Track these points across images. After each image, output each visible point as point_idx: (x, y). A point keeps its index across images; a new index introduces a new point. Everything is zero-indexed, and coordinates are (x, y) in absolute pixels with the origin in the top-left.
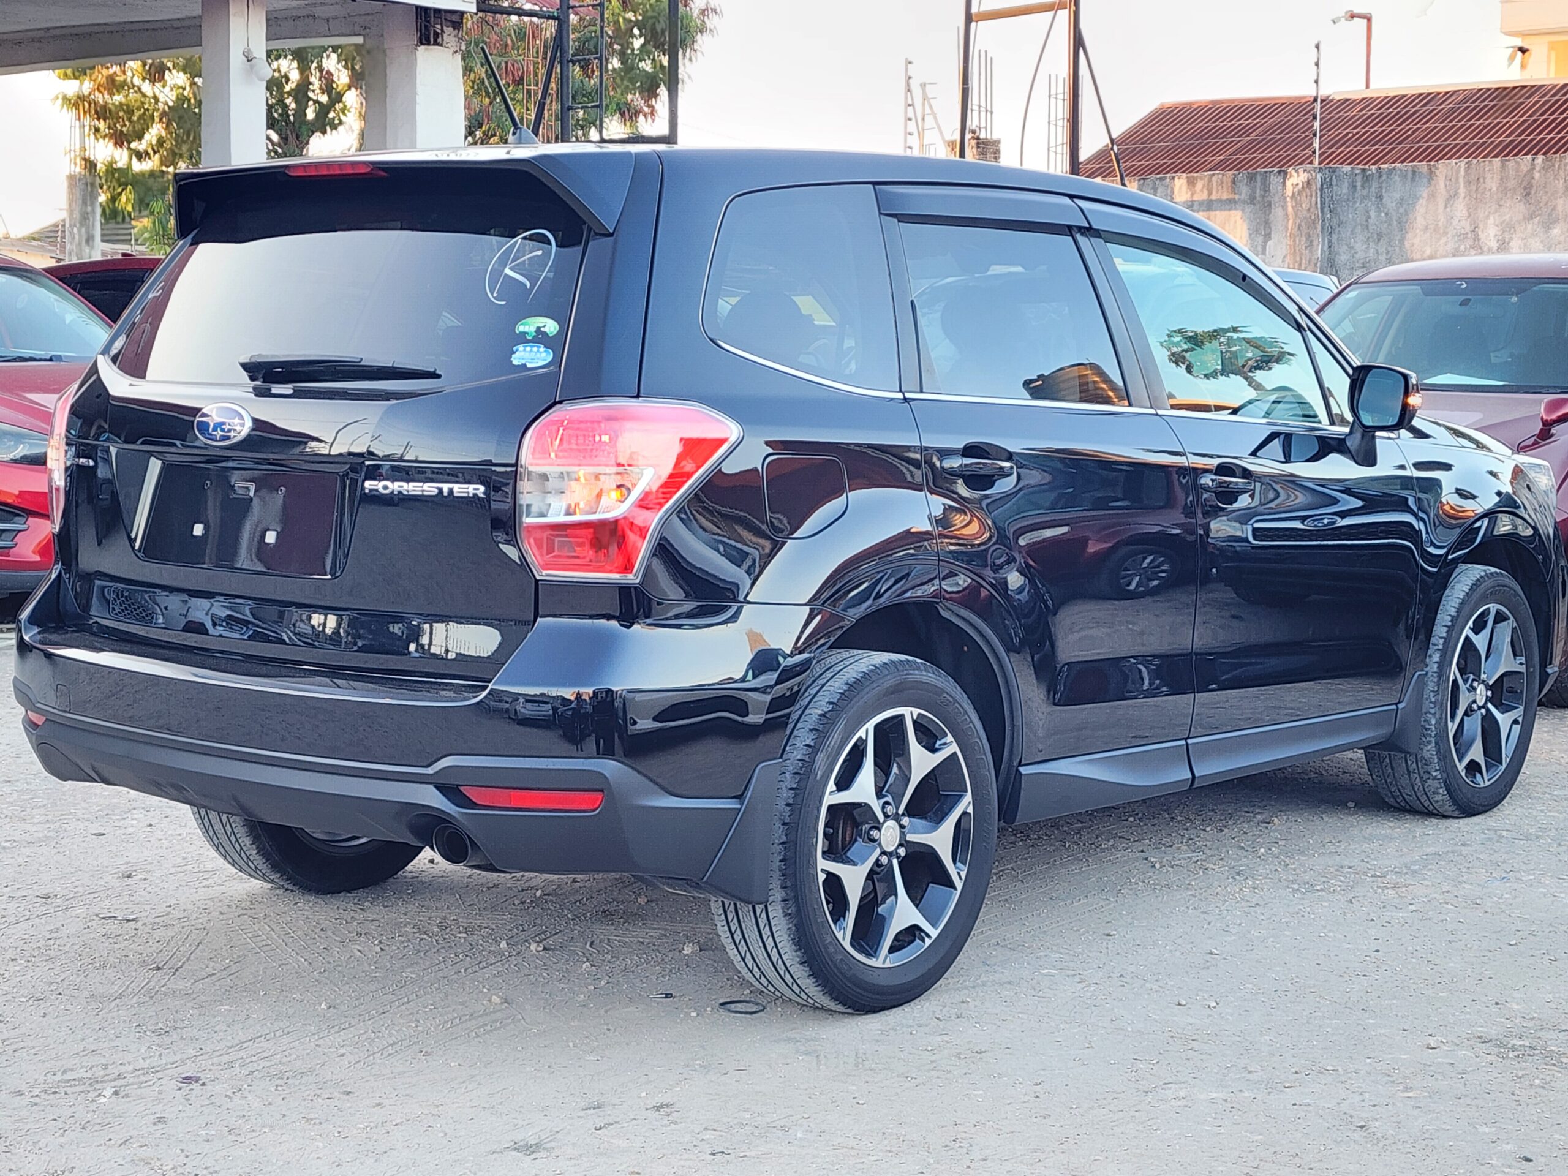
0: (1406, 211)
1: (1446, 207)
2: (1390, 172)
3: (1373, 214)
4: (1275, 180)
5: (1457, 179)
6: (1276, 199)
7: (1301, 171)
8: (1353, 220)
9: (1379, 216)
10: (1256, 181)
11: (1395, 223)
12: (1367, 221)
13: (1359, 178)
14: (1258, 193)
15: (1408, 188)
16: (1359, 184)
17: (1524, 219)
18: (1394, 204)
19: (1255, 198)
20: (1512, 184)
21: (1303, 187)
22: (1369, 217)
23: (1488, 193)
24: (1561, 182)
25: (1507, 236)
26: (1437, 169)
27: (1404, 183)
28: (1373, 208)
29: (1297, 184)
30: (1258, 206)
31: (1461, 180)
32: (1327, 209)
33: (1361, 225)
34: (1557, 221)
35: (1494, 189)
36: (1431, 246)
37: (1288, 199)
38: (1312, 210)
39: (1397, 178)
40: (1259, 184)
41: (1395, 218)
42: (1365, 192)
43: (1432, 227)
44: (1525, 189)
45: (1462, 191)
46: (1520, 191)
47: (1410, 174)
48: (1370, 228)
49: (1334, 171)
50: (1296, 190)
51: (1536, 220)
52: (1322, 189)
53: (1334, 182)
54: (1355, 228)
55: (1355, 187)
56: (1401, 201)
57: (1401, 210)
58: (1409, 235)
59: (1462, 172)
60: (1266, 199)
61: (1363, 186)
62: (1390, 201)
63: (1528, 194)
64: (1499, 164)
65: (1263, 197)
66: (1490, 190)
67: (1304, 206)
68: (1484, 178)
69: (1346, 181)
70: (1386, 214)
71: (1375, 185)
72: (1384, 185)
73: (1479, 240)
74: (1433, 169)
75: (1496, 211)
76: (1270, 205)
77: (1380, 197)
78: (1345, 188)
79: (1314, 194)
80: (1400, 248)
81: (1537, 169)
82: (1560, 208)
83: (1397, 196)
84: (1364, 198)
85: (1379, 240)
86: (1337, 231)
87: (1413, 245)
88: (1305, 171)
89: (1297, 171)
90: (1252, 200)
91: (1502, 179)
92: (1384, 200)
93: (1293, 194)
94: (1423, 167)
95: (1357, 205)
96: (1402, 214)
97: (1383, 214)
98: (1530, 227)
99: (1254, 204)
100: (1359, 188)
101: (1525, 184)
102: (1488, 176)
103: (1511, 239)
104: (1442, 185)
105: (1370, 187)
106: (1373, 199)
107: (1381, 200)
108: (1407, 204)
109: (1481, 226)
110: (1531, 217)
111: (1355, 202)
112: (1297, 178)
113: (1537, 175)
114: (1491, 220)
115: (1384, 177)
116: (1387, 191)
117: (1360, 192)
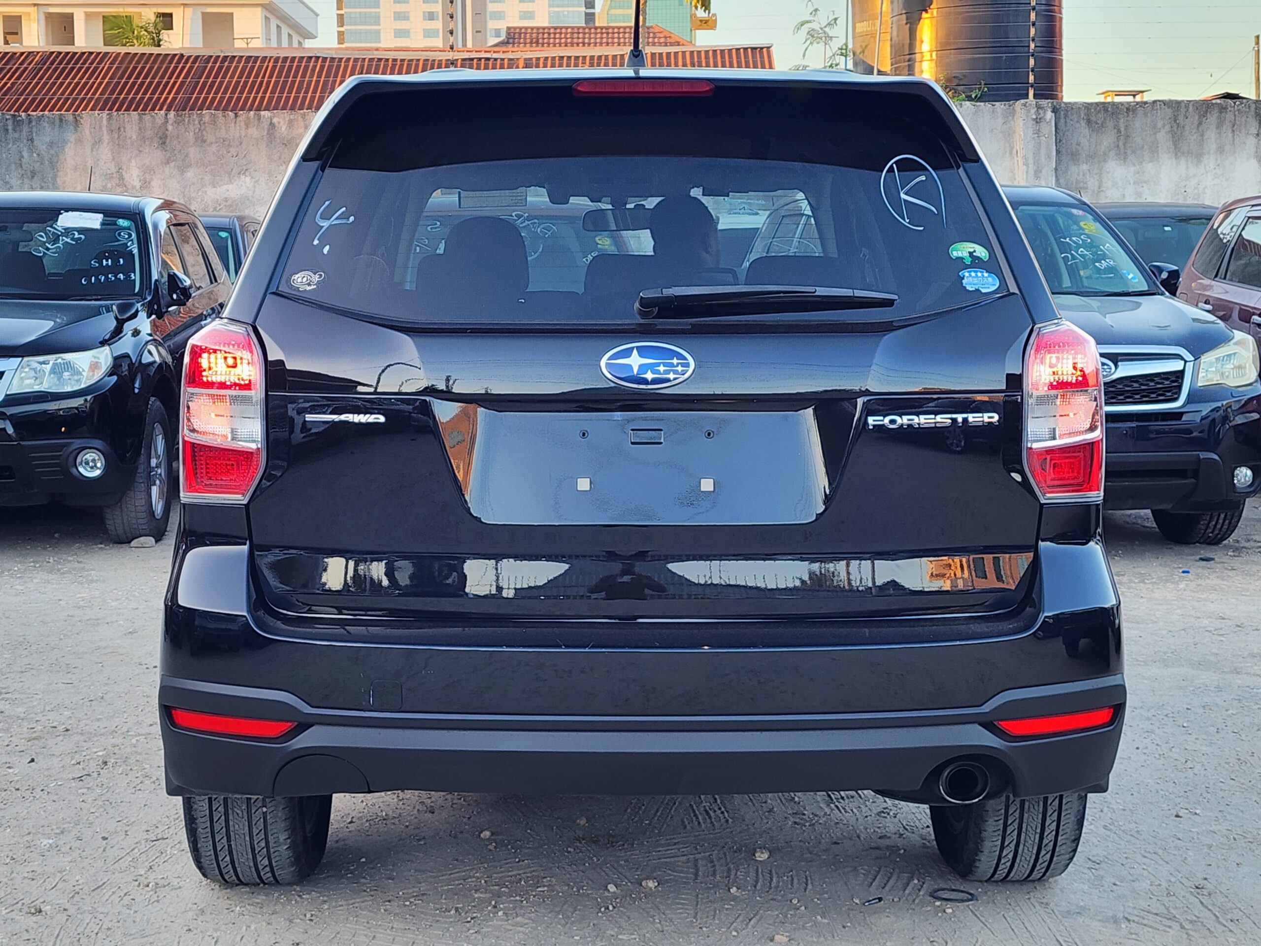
0: (56, 152)
1: (92, 150)
2: (40, 118)
3: (25, 154)
5: (100, 127)
8: (7, 158)
9: (31, 156)
11: (47, 162)
12: (20, 160)
13: (10, 122)
15: (56, 134)
16: (10, 128)
17: (162, 163)
18: (44, 147)
20: (149, 133)
22: (23, 157)
23: (129, 141)
24: (192, 134)
25: (148, 178)
26: (81, 118)
27: (53, 129)
28: (25, 149)
31: (104, 128)
33: (15, 163)
34: (189, 166)
35: (134, 137)
36: (81, 183)
39: (46, 124)
41: (46, 158)
42: (17, 135)
43: (81, 167)
44: (161, 138)
45: (106, 137)
46: (156, 139)
47: (57, 122)
48: (24, 166)
51: (172, 164)
54: (9, 165)
55: (7, 130)
56: (51, 144)
57: (52, 152)
58: (60, 174)
59: (105, 122)
61: (14, 130)
62: (42, 141)
63: (164, 143)
64: (137, 117)
66: (131, 138)
68: (124, 128)
70: (38, 155)
71: (25, 129)
72: (34, 129)
73: (123, 179)
74: (78, 118)
75: (137, 156)
77: (32, 140)
80: (53, 184)
81: (170, 122)
82: (192, 155)
83: (47, 139)
84: (15, 140)
85: (33, 177)
87: (65, 182)
91: (140, 129)
92: (35, 142)
94: (69, 116)
95: (10, 146)
96: (52, 155)
97: (35, 155)
98: (167, 170)
100: (11, 131)
101: (160, 134)
102: (128, 126)
103: (152, 179)
104: (87, 132)
105: (21, 131)
106: (25, 141)
108: (57, 146)
109: (124, 167)
110: (168, 162)
111: (8, 144)
113: (170, 128)
114: (133, 163)
115: (34, 123)
116: (37, 135)
117: (11, 135)
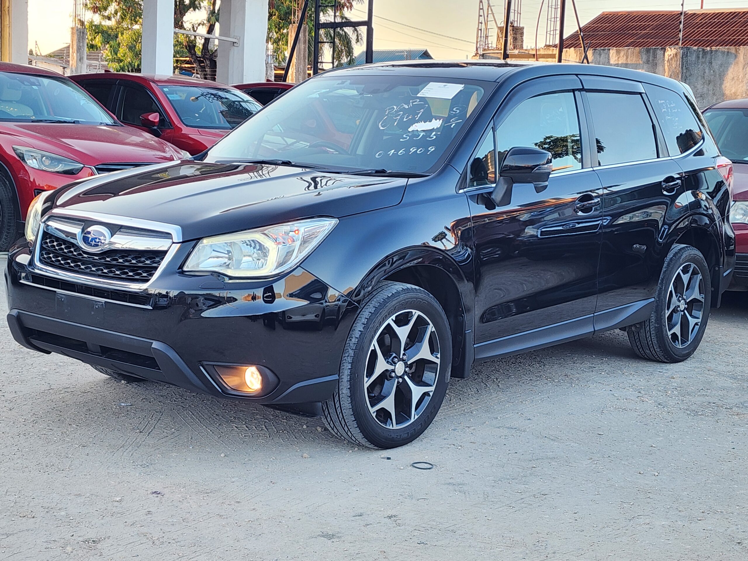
0: (723, 70)
1: (743, 69)
2: (716, 51)
3: (707, 71)
4: (659, 52)
6: (660, 62)
7: (673, 48)
8: (697, 73)
9: (710, 72)
10: (650, 53)
11: (718, 76)
12: (704, 74)
13: (701, 53)
14: (651, 59)
15: (725, 59)
16: (701, 56)
18: (718, 67)
19: (649, 61)
21: (673, 56)
22: (705, 72)
26: (740, 50)
27: (723, 56)
28: (707, 68)
29: (671, 55)
30: (650, 65)
32: (684, 68)
33: (701, 76)
36: (735, 88)
37: (666, 62)
38: (677, 68)
39: (720, 54)
40: (651, 54)
41: (717, 73)
42: (703, 60)
43: (736, 78)
47: (726, 53)
48: (705, 78)
49: (689, 49)
50: (670, 58)
52: (682, 58)
53: (689, 55)
54: (698, 77)
55: (699, 57)
56: (721, 65)
57: (721, 70)
58: (725, 82)
60: (654, 62)
61: (703, 57)
62: (716, 65)
65: (653, 60)
67: (673, 65)
69: (695, 54)
70: (714, 71)
71: (708, 56)
72: (713, 57)
74: (738, 50)
76: (656, 65)
77: (711, 63)
78: (694, 58)
79: (678, 60)
80: (720, 88)
83: (719, 62)
84: (703, 63)
85: (709, 84)
86: (689, 78)
87: (726, 87)
88: (675, 48)
89: (670, 48)
90: (648, 62)
92: (713, 64)
93: (668, 59)
94: (732, 49)
95: (699, 66)
96: (721, 71)
97: (712, 71)
99: (649, 64)
100: (700, 58)
104: (742, 58)
105: (706, 58)
106: (708, 63)
107: (711, 64)
108: (724, 67)
111: (699, 65)
112: (670, 52)
115: (713, 53)
116: (714, 60)
117: (701, 60)
